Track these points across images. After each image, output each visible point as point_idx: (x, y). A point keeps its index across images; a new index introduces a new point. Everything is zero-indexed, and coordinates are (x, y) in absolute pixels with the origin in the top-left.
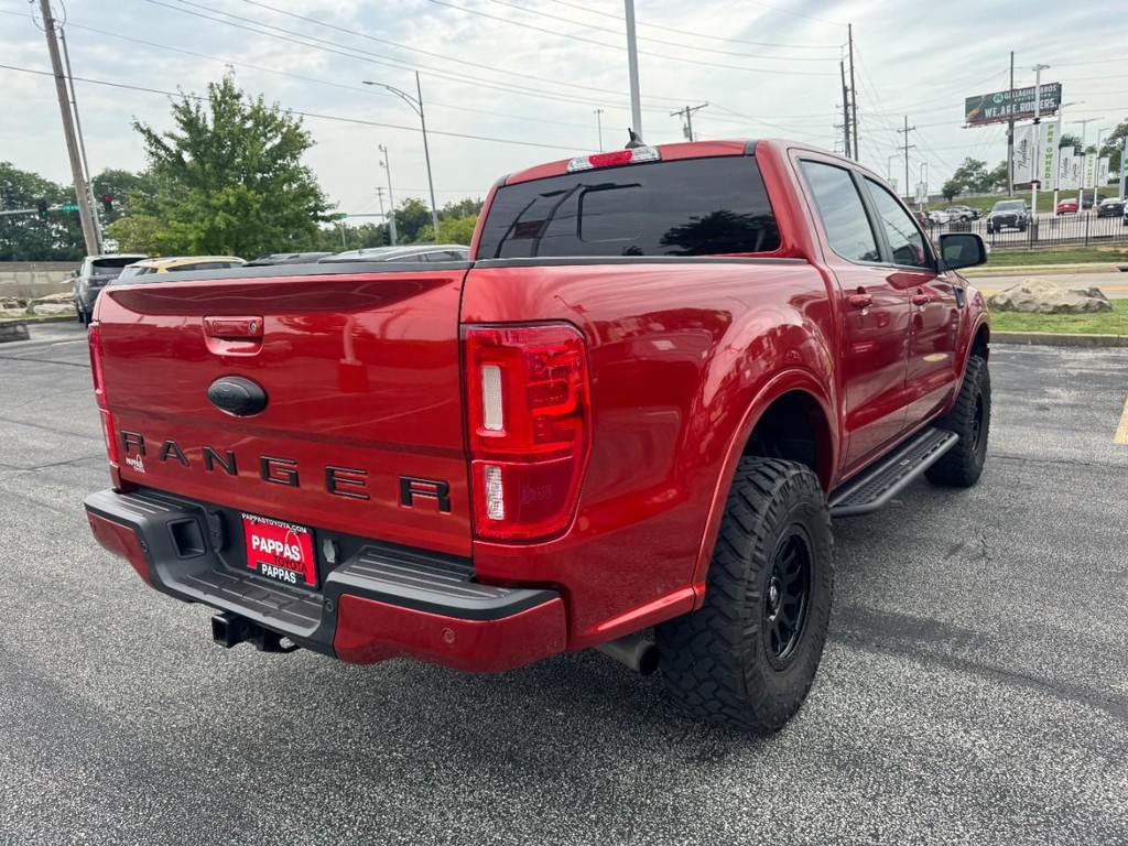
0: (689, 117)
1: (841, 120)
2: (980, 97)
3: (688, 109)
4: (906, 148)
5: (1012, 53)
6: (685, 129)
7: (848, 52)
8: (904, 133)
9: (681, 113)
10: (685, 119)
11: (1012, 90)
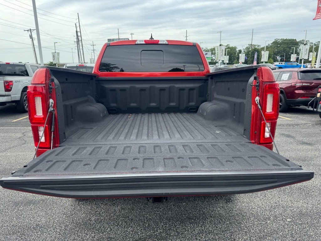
0: (31, 32)
1: (76, 40)
2: (111, 39)
3: (30, 30)
4: (94, 50)
5: (118, 29)
6: (30, 36)
7: (78, 21)
8: (93, 46)
9: (28, 31)
10: (30, 33)
11: (119, 39)
